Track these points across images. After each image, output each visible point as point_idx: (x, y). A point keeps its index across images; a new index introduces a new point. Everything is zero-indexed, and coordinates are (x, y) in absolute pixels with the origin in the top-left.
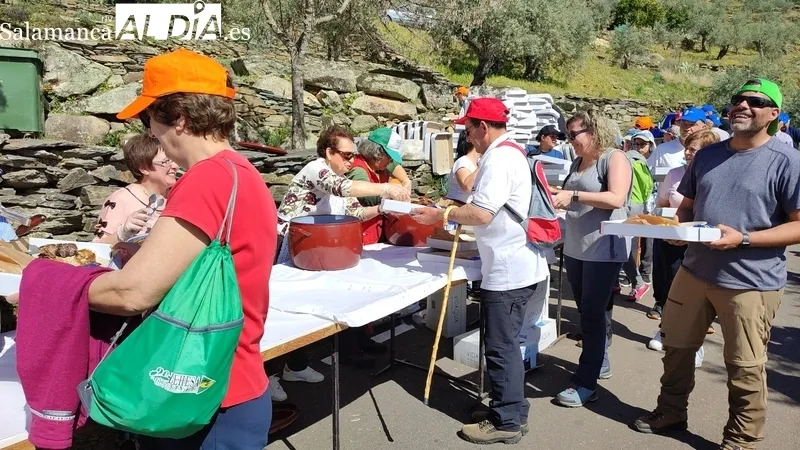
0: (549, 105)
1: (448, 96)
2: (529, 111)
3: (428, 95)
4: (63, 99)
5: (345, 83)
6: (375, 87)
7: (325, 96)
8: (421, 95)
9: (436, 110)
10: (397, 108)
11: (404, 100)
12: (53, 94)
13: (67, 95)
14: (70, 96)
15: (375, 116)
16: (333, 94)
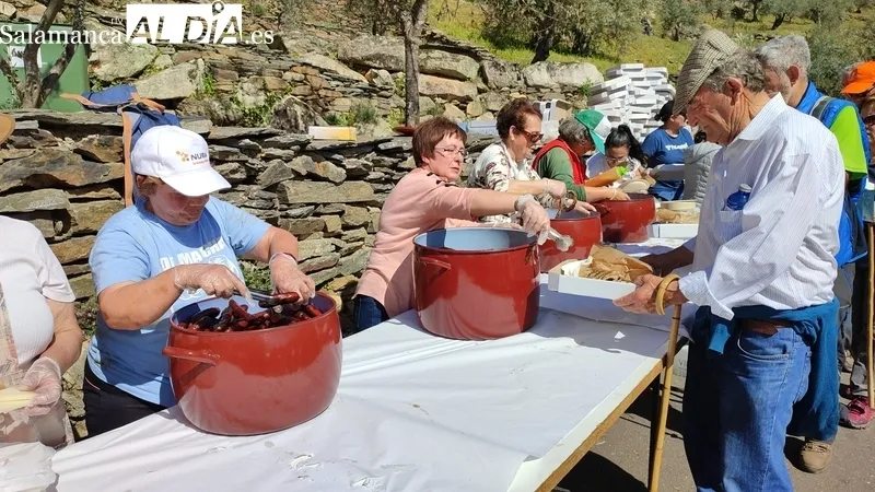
0: (665, 80)
1: (513, 73)
2: (647, 88)
3: (490, 72)
4: (106, 84)
5: (398, 61)
6: (431, 65)
7: (376, 76)
8: (481, 72)
9: (498, 89)
10: (456, 87)
11: (463, 79)
12: (95, 77)
13: (111, 79)
14: (115, 80)
15: (432, 97)
16: (384, 73)
